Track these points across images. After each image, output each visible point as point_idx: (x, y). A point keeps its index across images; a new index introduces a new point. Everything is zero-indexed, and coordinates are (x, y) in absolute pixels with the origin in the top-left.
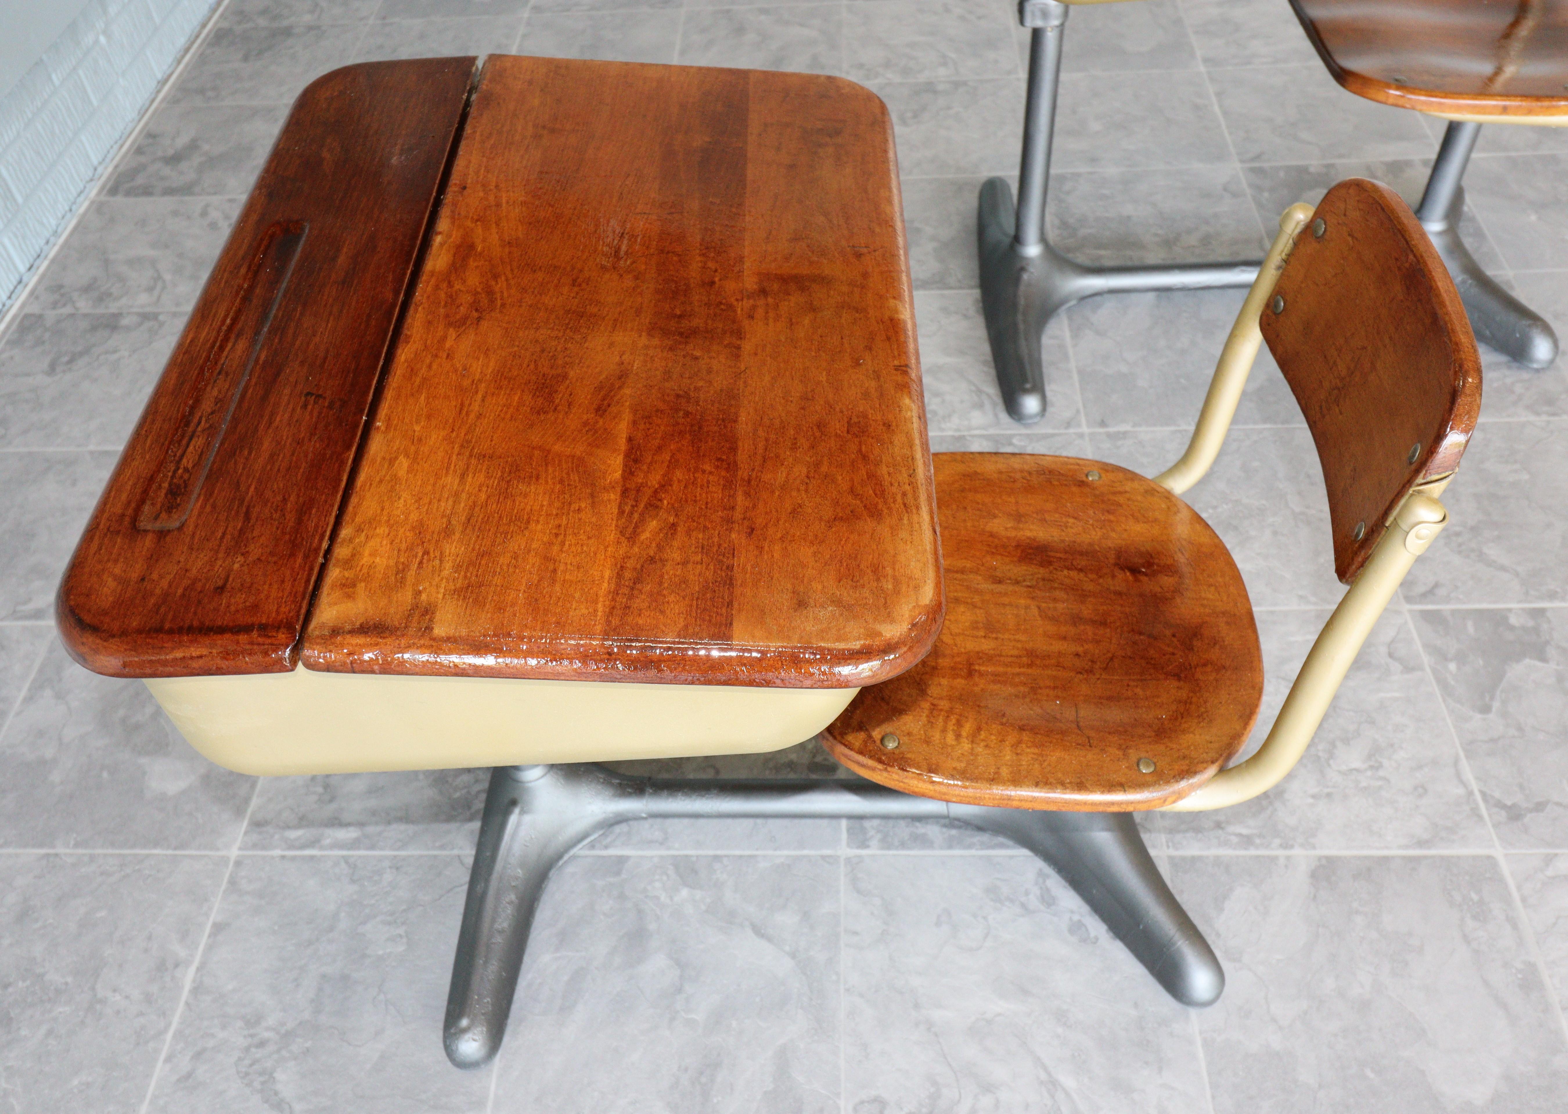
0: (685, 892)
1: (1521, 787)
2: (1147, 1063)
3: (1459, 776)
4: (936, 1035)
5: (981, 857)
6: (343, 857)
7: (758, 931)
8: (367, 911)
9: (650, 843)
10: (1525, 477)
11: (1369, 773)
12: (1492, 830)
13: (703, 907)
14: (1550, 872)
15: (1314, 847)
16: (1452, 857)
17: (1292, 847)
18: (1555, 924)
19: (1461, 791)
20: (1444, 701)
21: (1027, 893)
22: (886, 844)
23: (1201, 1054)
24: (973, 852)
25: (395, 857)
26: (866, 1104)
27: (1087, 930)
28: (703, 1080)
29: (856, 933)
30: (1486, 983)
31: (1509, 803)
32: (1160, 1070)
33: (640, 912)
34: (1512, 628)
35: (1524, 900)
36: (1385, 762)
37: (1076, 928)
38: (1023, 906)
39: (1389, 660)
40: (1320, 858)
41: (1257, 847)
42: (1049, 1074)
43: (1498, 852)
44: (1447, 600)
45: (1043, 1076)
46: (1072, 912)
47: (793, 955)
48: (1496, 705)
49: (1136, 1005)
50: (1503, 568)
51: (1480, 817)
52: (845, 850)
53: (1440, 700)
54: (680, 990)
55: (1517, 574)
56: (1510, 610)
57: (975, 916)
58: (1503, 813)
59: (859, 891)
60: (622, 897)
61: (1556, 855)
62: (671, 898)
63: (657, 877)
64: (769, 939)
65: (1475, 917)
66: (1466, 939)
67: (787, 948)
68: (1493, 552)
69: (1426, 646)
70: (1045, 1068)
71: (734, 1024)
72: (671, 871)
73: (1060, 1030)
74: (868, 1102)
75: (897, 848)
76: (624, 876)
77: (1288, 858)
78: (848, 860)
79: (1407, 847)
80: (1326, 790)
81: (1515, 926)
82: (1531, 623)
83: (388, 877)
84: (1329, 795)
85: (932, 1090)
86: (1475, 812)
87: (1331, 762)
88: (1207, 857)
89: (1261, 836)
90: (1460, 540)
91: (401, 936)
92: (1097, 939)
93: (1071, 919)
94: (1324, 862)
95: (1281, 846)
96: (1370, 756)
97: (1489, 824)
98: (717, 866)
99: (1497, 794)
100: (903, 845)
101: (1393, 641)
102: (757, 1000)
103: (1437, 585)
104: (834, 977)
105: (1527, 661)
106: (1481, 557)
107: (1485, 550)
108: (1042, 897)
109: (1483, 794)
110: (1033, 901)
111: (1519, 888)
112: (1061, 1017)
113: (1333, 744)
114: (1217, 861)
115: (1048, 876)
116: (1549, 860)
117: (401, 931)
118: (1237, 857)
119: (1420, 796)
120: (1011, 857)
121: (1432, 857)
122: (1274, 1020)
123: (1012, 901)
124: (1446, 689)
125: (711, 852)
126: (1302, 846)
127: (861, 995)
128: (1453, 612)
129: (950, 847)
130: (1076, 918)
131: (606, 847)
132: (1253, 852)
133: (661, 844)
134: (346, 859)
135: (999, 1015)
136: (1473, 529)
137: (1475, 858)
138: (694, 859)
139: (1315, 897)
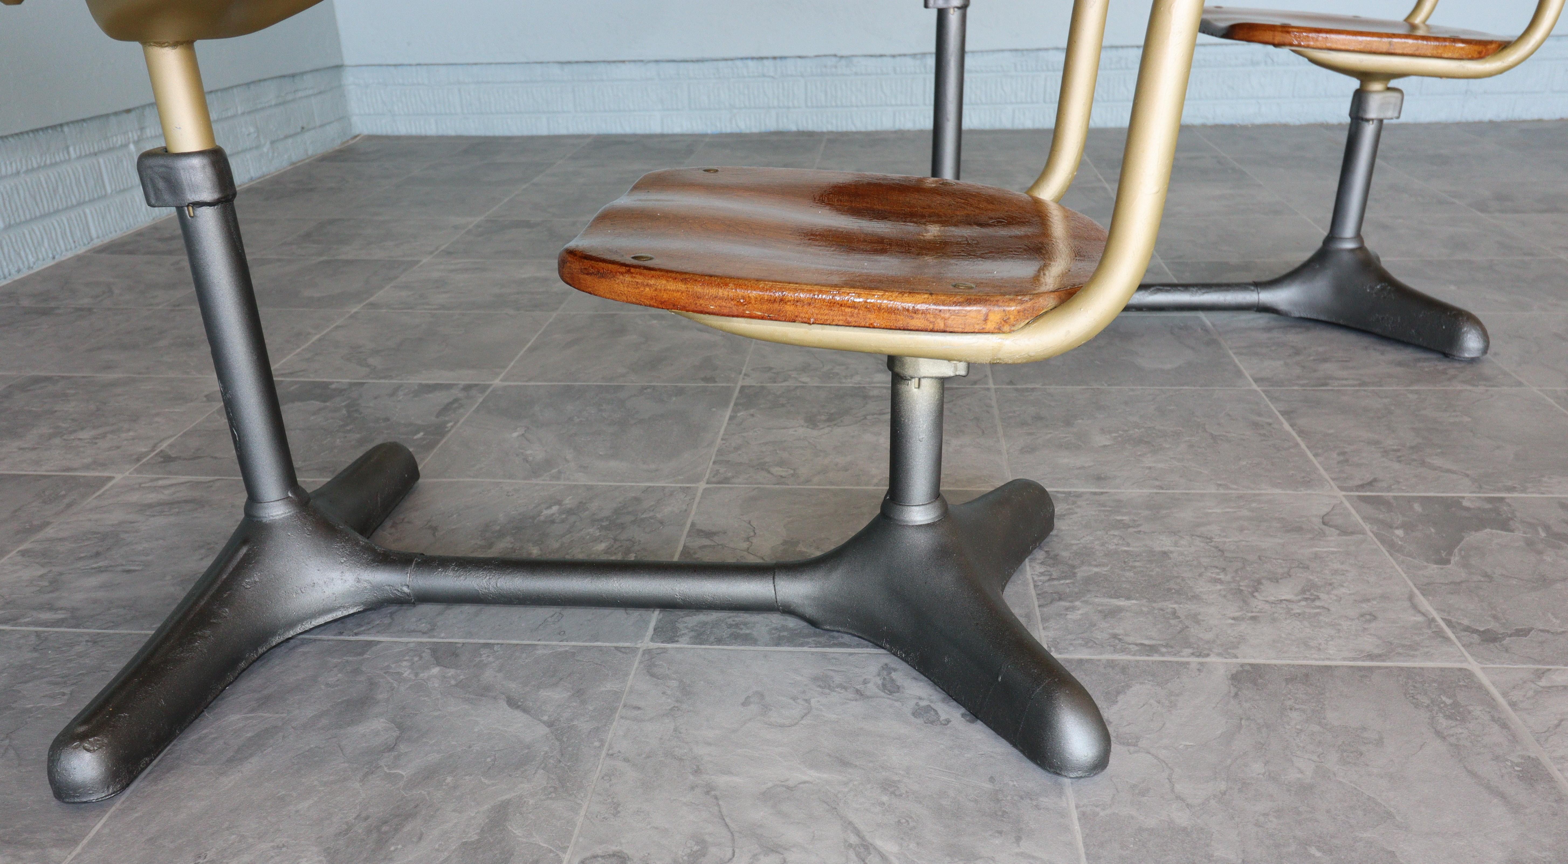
0: (436, 670)
1: (1495, 617)
2: (1000, 833)
3: (1415, 607)
4: (716, 798)
5: (813, 653)
6: (36, 632)
7: (512, 703)
8: (36, 673)
9: (411, 632)
10: (1466, 419)
11: (1303, 603)
12: (1462, 649)
13: (453, 682)
14: (1543, 683)
15: (1236, 657)
16: (1414, 668)
17: (1208, 655)
18: (1557, 726)
19: (1420, 618)
20: (1391, 555)
21: (865, 682)
22: (699, 637)
23: (1077, 827)
24: (806, 649)
25: (99, 634)
26: (600, 859)
27: (937, 714)
28: (385, 828)
29: (639, 708)
30: (1473, 774)
31: (1482, 629)
32: (1018, 839)
33: (372, 684)
34: (1467, 509)
35: (1513, 705)
36: (1323, 596)
37: (922, 712)
38: (858, 691)
39: (1323, 527)
40: (1242, 665)
41: (1163, 655)
42: (862, 838)
43: (1473, 665)
44: (1389, 489)
45: (853, 839)
46: (920, 699)
47: (550, 724)
48: (1455, 559)
49: (992, 779)
50: (1449, 471)
51: (1447, 639)
52: (646, 643)
53: (1387, 554)
54: (391, 749)
55: (1468, 476)
56: (1463, 498)
57: (794, 699)
58: (1475, 636)
59: (653, 675)
60: (357, 671)
61: (1549, 670)
62: (417, 675)
63: (407, 658)
64: (526, 711)
65: (1448, 717)
66: (1438, 733)
67: (545, 718)
68: (1437, 461)
69: (1365, 518)
70: (858, 833)
71: (449, 779)
72: (427, 655)
73: (885, 799)
74: (602, 857)
75: (711, 644)
76: (366, 656)
77: (1201, 664)
78: (648, 651)
79: (1354, 659)
80: (1250, 615)
81: (1504, 726)
82: (1488, 506)
83: (79, 648)
84: (1254, 618)
85: (696, 848)
86: (1439, 634)
87: (1256, 594)
88: (1099, 660)
89: (1166, 646)
90: (1399, 454)
91: (64, 694)
92: (948, 721)
93: (917, 704)
94: (1248, 668)
95: (1193, 654)
96: (1303, 591)
97: (1459, 645)
98: (484, 652)
99: (1466, 622)
100: (719, 641)
101: (1327, 514)
102: (489, 760)
103: (1375, 480)
104: (597, 744)
105: (1488, 530)
106: (1423, 463)
107: (1428, 460)
108: (884, 685)
109: (1449, 623)
110: (872, 688)
111: (1505, 694)
112: (889, 787)
113: (1259, 582)
114: (1111, 664)
115: (895, 670)
116: (1540, 674)
117: (67, 690)
118: (1138, 661)
119: (1369, 621)
120: (851, 654)
121: (1387, 668)
122: (1179, 798)
123: (845, 688)
124: (1392, 547)
125: (482, 641)
126: (1219, 655)
127: (626, 760)
128: (1395, 498)
129: (777, 645)
130: (923, 703)
131: (356, 634)
132: (1156, 658)
133: (424, 633)
134: (38, 634)
135: (805, 782)
136: (1412, 448)
137: (1442, 670)
138: (460, 645)
139: (1236, 695)
